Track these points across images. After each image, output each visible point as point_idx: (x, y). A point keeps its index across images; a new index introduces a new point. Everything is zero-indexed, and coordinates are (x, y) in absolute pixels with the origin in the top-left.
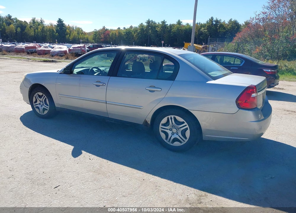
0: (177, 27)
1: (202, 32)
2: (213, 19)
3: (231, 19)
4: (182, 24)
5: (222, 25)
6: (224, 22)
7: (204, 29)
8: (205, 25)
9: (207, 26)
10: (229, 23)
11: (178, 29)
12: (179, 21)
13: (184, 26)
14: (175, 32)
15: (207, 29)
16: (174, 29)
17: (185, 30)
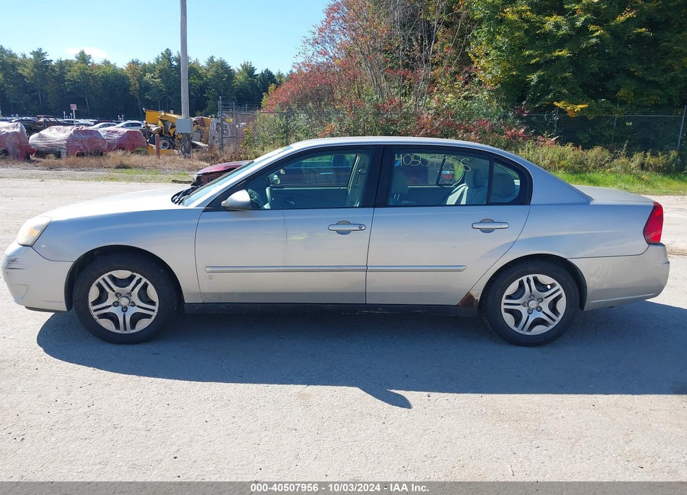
0: (80, 68)
1: (147, 83)
2: (170, 54)
3: (212, 57)
4: (91, 60)
5: (194, 69)
6: (197, 62)
7: (153, 77)
8: (154, 66)
9: (159, 70)
10: (208, 65)
11: (83, 74)
12: (82, 53)
13: (99, 67)
14: (75, 81)
15: (160, 77)
16: (73, 74)
17: (102, 77)
